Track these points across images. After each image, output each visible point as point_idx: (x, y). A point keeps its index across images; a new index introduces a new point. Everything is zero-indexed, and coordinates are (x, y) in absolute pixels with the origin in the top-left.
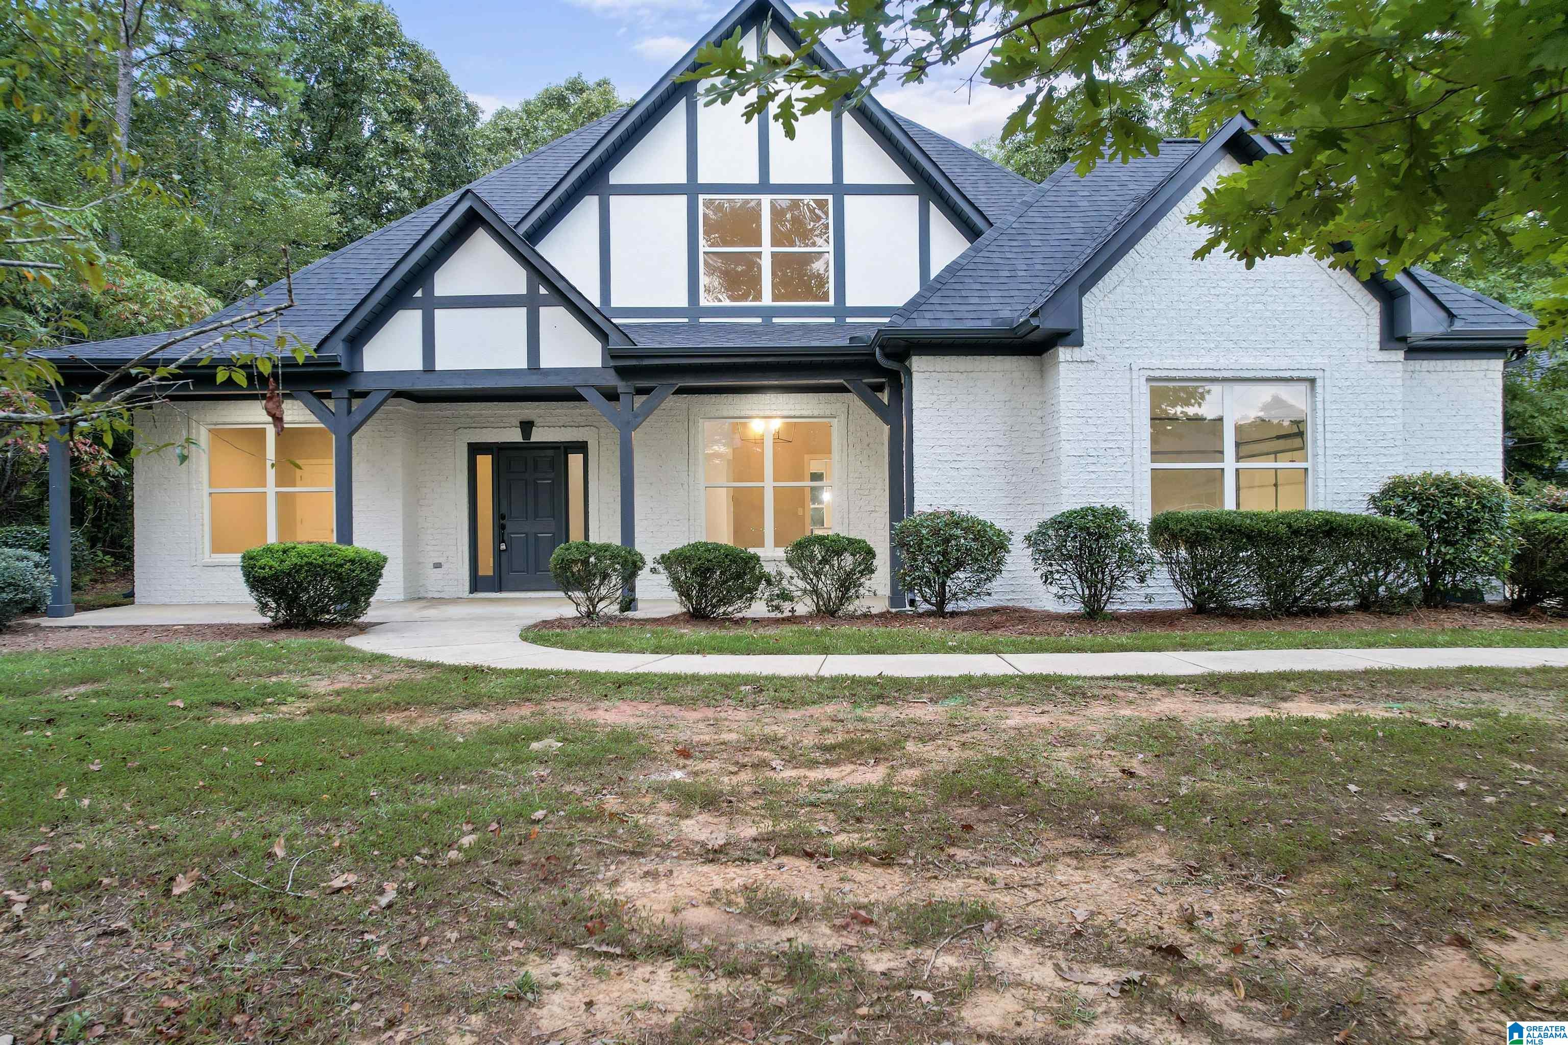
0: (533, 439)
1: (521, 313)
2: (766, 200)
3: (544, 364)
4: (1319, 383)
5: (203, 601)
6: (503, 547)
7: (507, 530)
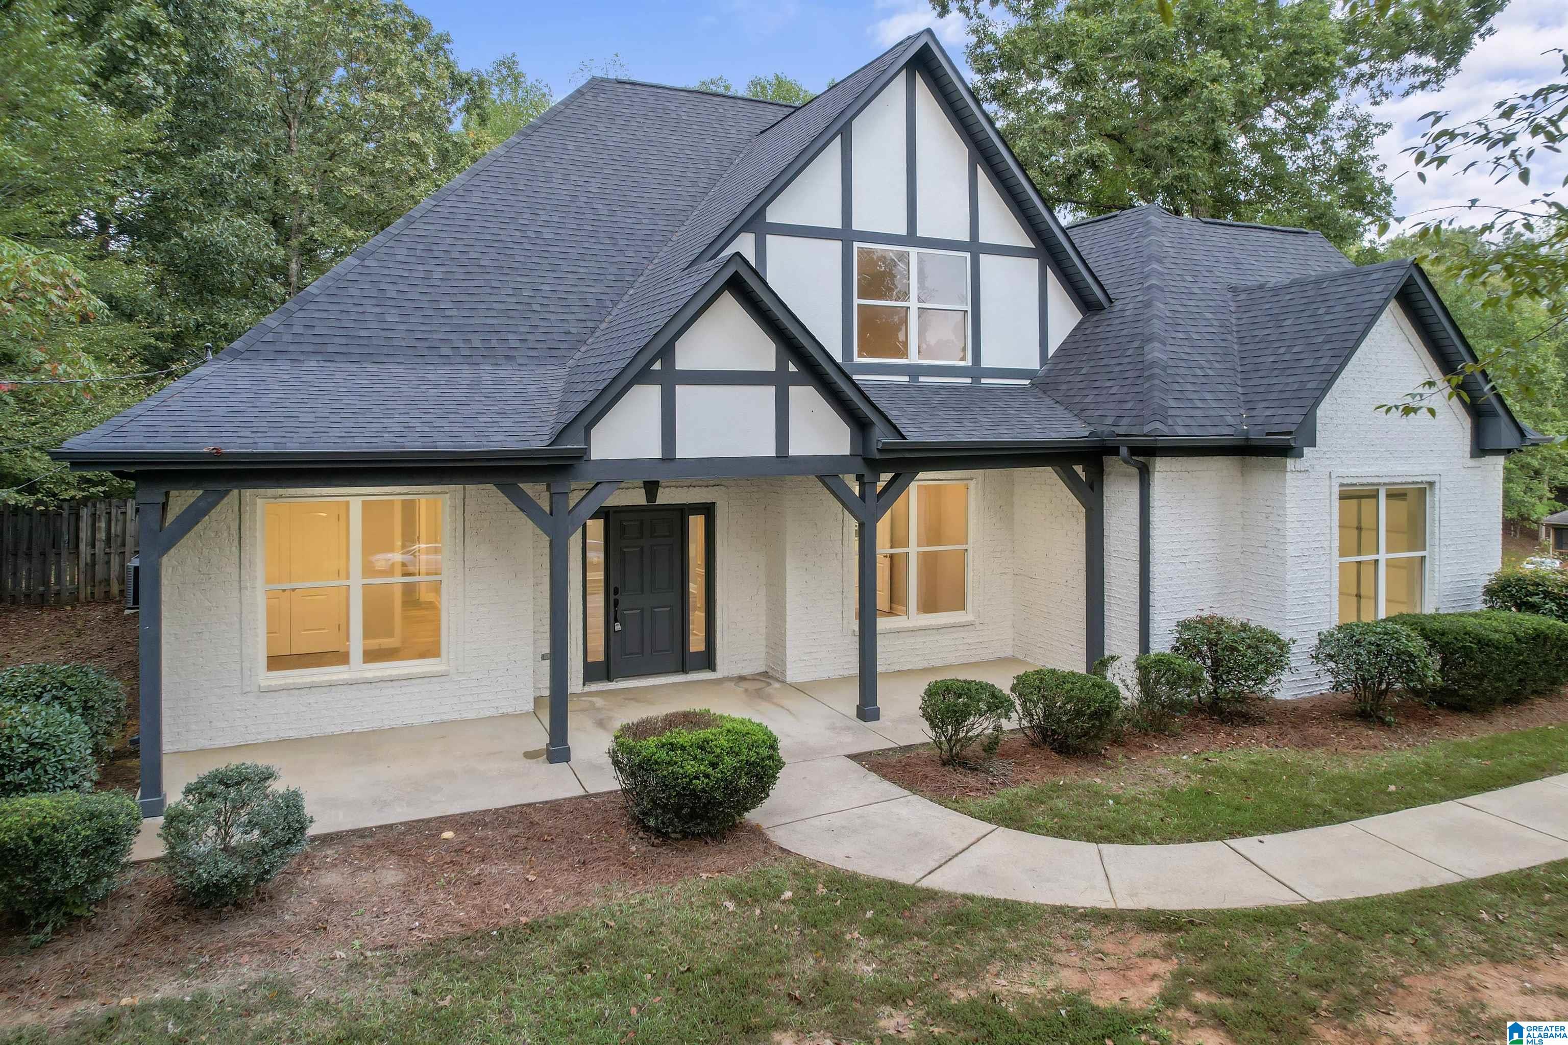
0: (659, 501)
1: (769, 392)
2: (913, 252)
3: (793, 452)
4: (1437, 485)
5: (260, 739)
6: (618, 627)
7: (621, 606)
